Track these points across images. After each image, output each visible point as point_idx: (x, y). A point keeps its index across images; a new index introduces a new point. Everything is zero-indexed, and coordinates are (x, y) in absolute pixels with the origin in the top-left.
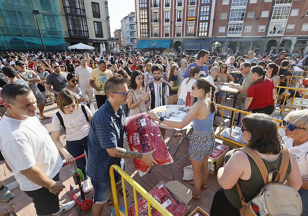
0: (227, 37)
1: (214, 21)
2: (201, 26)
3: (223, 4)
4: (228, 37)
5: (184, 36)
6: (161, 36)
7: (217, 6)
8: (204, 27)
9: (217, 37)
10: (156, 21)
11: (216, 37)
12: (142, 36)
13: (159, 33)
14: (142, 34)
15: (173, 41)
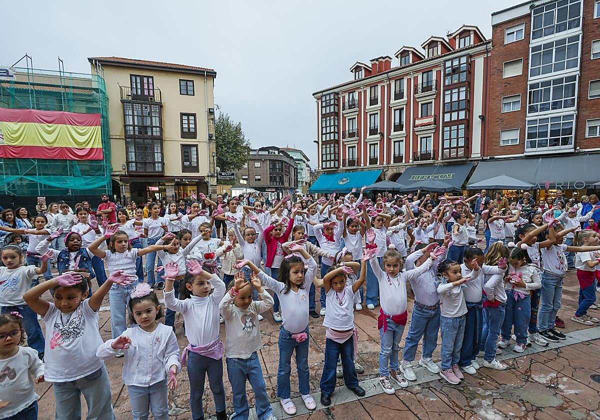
0: (526, 156)
1: (483, 118)
2: (447, 136)
3: (505, 77)
4: (527, 154)
5: (411, 161)
6: (362, 165)
7: (488, 84)
8: (454, 135)
9: (497, 157)
10: (352, 135)
11: (494, 158)
12: (324, 167)
13: (358, 159)
14: (324, 163)
15: (386, 173)
